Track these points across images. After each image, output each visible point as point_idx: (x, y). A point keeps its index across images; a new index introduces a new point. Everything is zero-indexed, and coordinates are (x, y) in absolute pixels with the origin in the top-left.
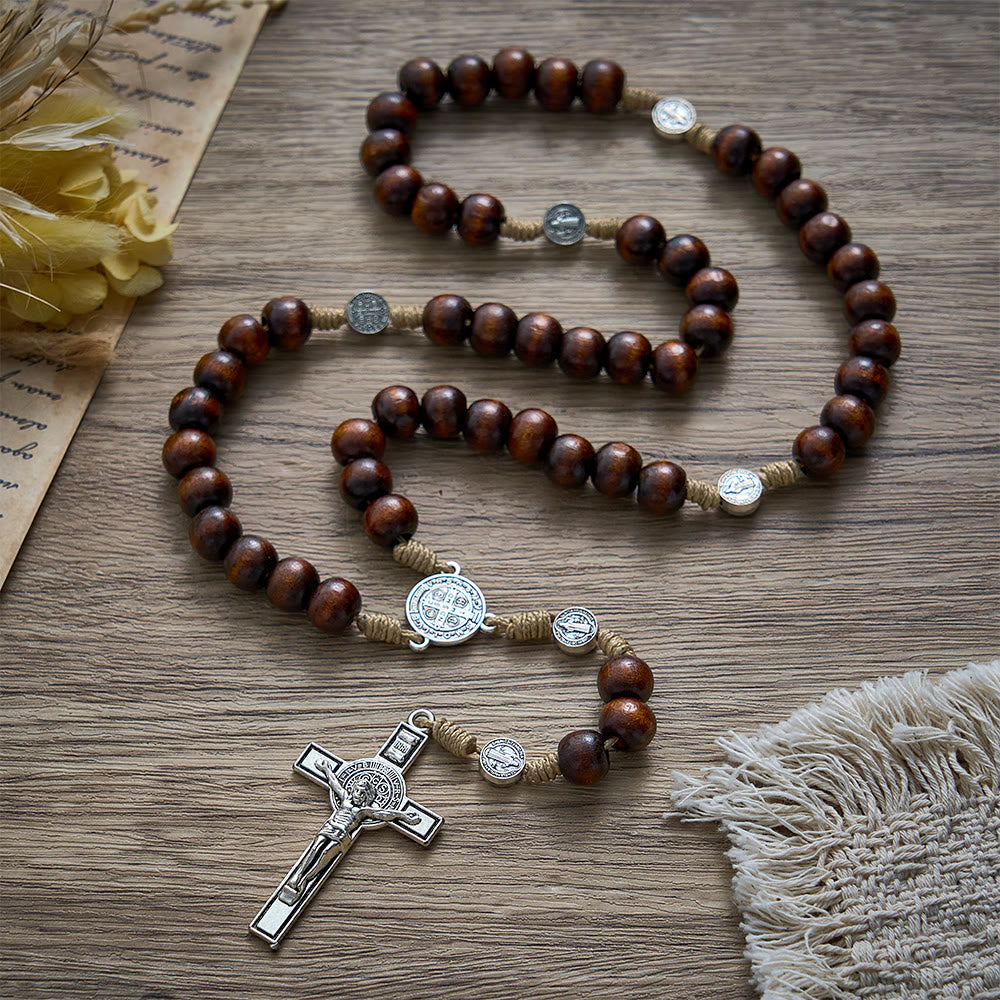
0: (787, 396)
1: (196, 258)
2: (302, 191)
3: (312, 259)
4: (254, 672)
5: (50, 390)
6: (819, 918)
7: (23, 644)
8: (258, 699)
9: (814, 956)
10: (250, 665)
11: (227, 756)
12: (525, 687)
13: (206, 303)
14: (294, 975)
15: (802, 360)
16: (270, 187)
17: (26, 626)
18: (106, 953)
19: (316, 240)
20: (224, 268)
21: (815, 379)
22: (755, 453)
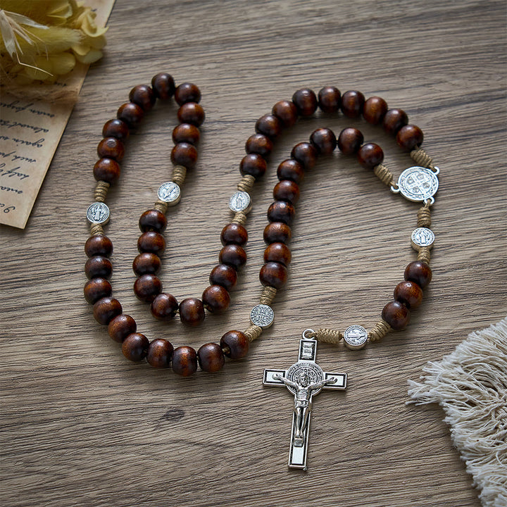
0: (437, 77)
1: (129, 48)
2: (178, 8)
3: (189, 41)
4: (195, 246)
5: (49, 113)
6: (500, 446)
7: (76, 248)
8: (199, 259)
9: (503, 465)
10: (193, 243)
11: (189, 289)
12: (332, 235)
13: (138, 69)
14: (241, 391)
15: (442, 59)
16: (161, 8)
17: (75, 239)
18: (145, 393)
19: (189, 31)
20: (146, 50)
21: (449, 67)
22: (425, 107)
